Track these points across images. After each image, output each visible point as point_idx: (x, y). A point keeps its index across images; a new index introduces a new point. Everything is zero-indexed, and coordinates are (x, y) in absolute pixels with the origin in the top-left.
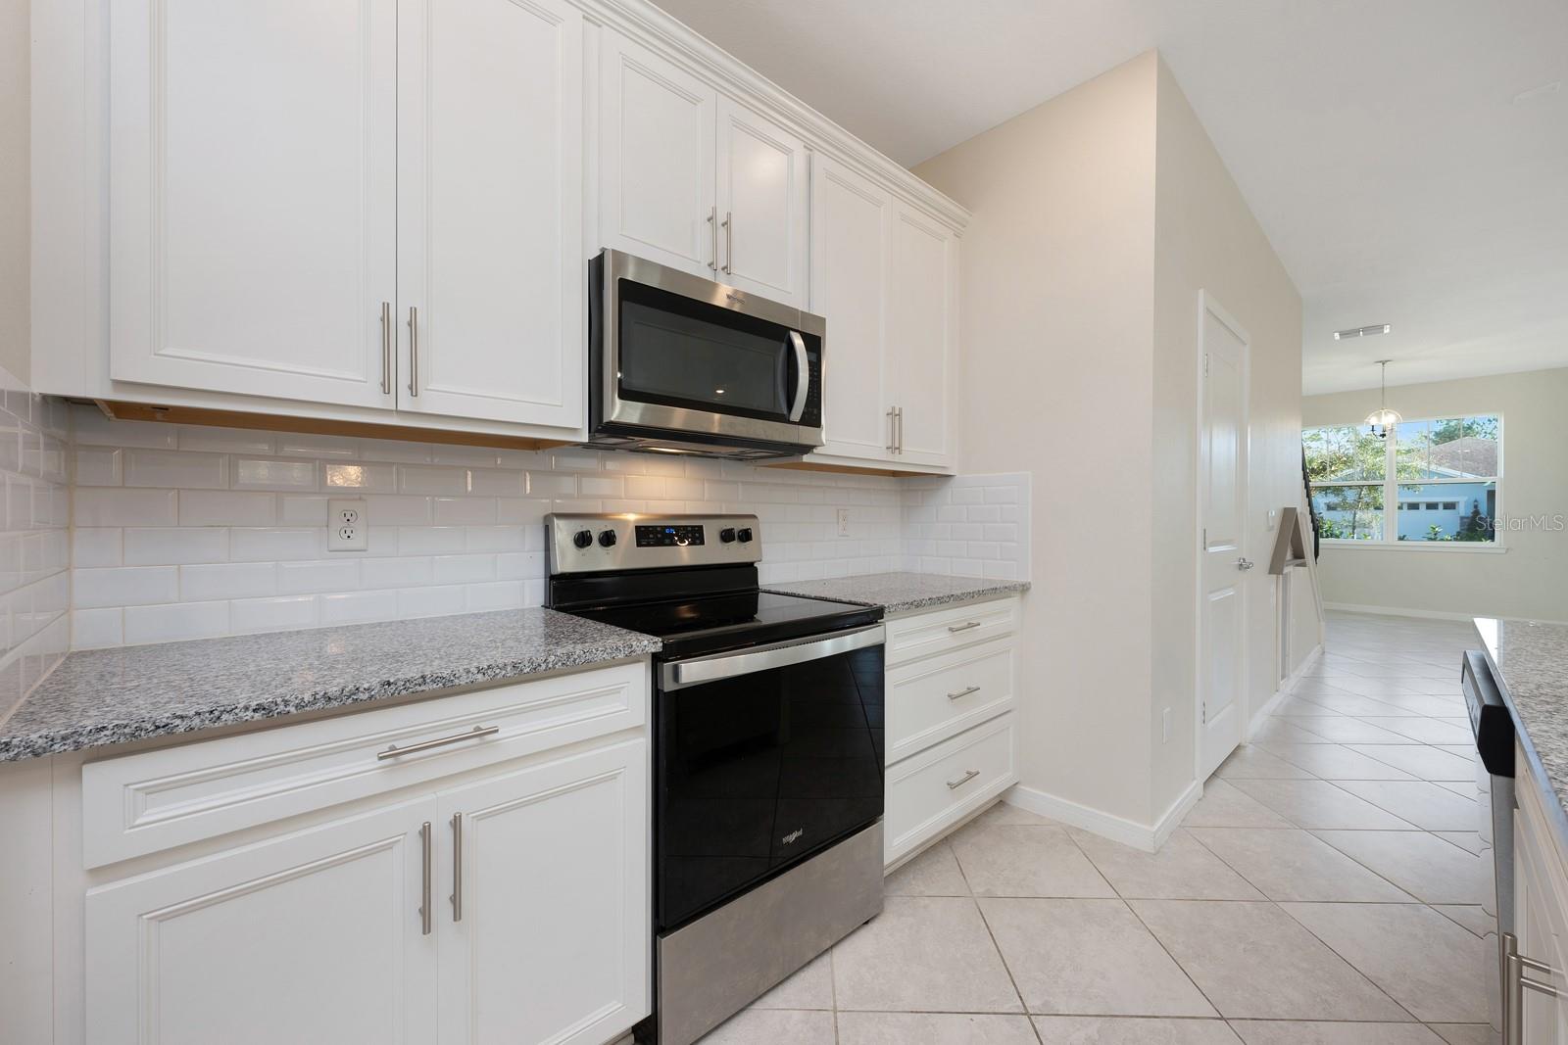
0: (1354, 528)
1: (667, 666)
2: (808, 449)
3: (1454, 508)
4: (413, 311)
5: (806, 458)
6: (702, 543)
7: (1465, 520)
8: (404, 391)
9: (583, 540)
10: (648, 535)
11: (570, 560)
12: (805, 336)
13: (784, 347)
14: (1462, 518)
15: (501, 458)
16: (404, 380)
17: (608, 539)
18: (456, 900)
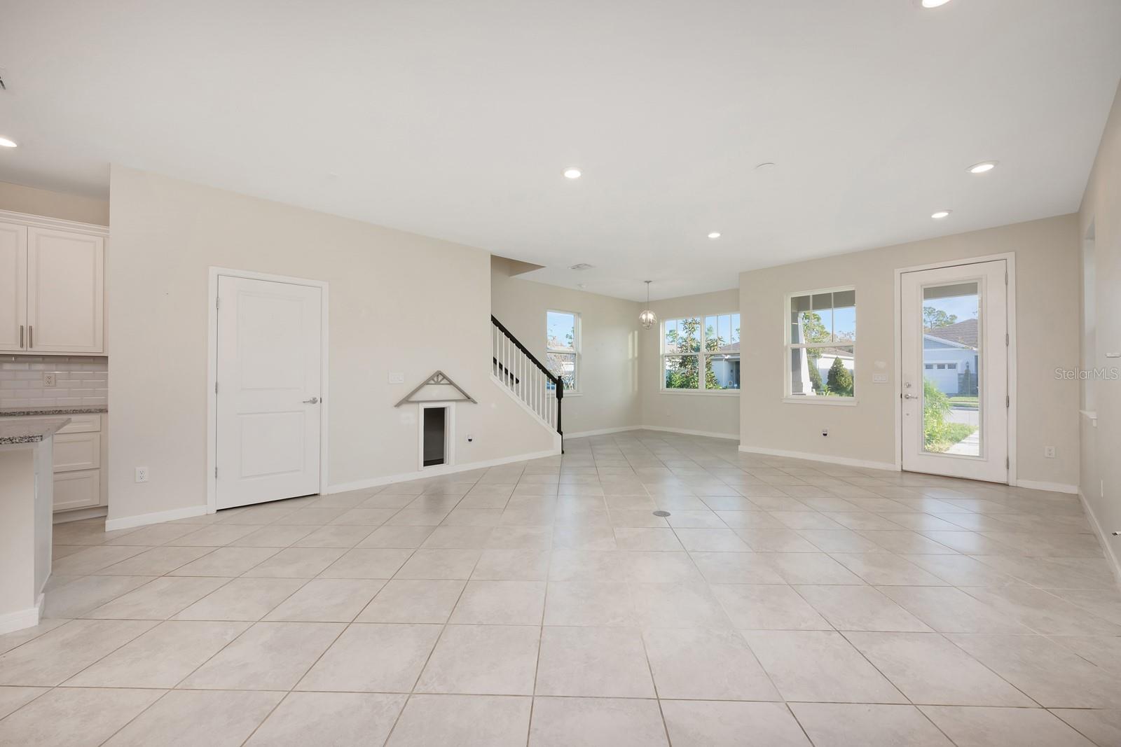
3: (955, 368)
7: (962, 376)
14: (959, 375)
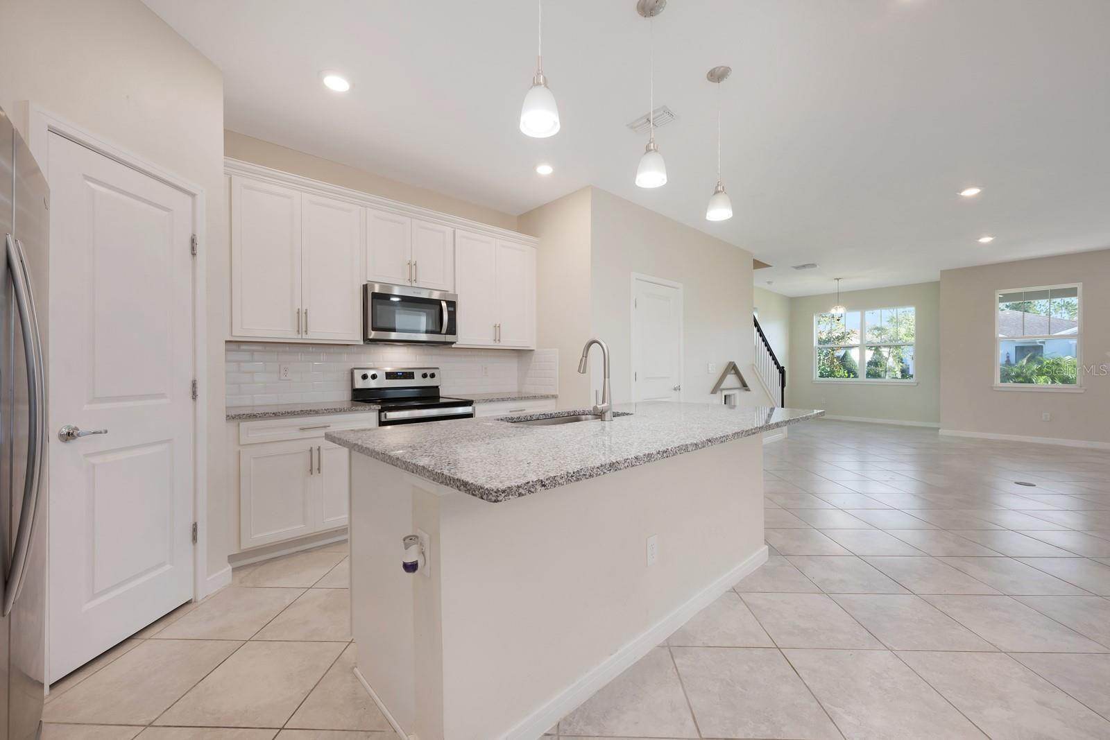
0: (886, 372)
1: (383, 414)
2: (452, 343)
4: (306, 310)
5: (453, 346)
6: (414, 378)
8: (304, 333)
9: (365, 377)
10: (390, 376)
11: (360, 384)
12: (447, 302)
13: (438, 307)
15: (336, 349)
16: (304, 330)
17: (374, 377)
18: (319, 469)
